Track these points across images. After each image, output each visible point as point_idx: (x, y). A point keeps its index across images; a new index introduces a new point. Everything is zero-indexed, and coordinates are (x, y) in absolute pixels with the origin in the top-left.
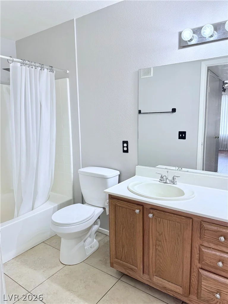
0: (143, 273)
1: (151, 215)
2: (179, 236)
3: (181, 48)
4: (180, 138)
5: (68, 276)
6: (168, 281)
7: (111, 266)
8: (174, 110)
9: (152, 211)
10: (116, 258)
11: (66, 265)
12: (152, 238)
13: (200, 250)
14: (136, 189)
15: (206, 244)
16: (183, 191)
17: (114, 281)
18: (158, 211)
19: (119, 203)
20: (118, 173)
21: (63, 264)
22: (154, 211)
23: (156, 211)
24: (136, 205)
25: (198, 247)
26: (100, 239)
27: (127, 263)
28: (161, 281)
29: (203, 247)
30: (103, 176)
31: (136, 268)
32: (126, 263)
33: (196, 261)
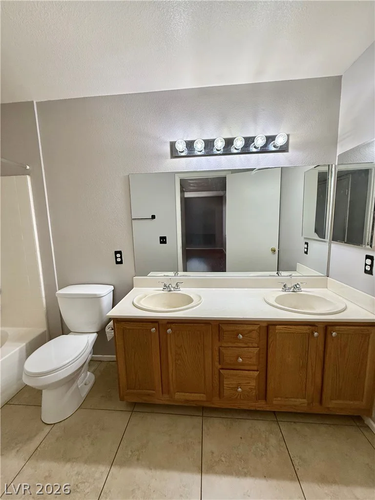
0: (162, 393)
1: (169, 330)
2: (199, 344)
3: (174, 158)
4: (161, 243)
5: (61, 439)
6: (190, 393)
7: (121, 400)
8: (153, 217)
9: (169, 325)
10: (128, 389)
11: (55, 424)
12: (171, 353)
13: (219, 351)
14: (144, 304)
15: (225, 345)
16: (190, 297)
17: (127, 416)
18: (176, 324)
19: (128, 326)
20: (112, 288)
21: (49, 424)
22: (173, 326)
23: (174, 324)
24: (150, 323)
25: (217, 349)
26: (93, 369)
27: (143, 389)
28: (184, 395)
29: (223, 348)
30: (95, 295)
31: (154, 392)
32: (142, 391)
33: (217, 364)
